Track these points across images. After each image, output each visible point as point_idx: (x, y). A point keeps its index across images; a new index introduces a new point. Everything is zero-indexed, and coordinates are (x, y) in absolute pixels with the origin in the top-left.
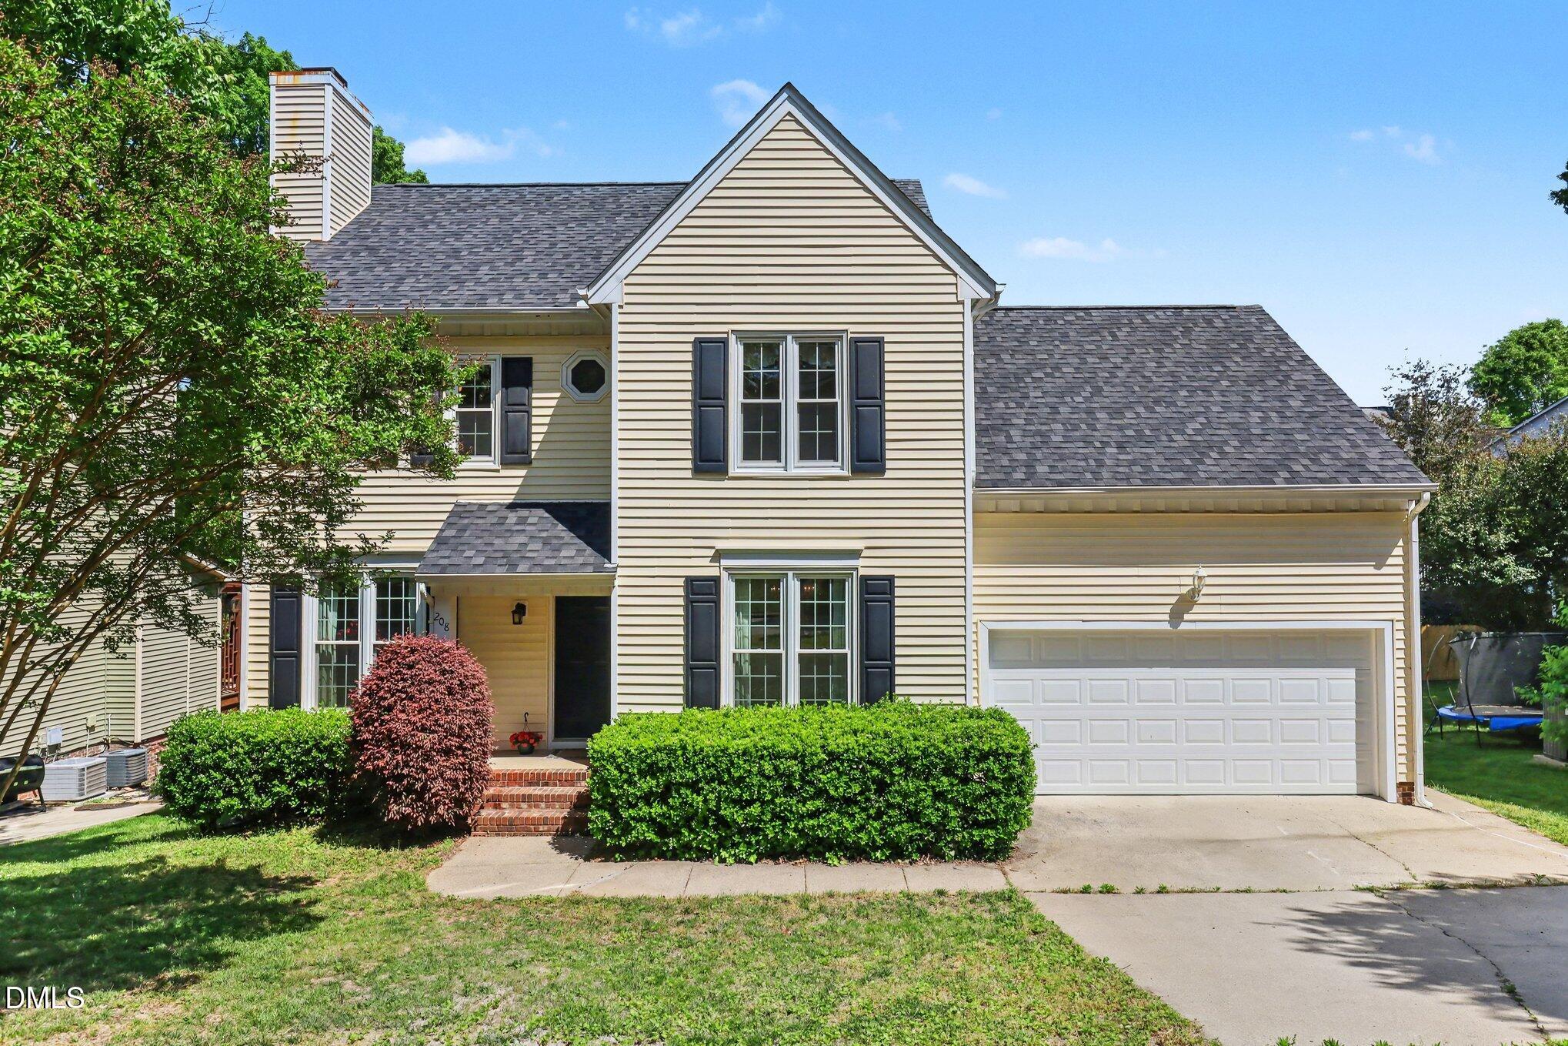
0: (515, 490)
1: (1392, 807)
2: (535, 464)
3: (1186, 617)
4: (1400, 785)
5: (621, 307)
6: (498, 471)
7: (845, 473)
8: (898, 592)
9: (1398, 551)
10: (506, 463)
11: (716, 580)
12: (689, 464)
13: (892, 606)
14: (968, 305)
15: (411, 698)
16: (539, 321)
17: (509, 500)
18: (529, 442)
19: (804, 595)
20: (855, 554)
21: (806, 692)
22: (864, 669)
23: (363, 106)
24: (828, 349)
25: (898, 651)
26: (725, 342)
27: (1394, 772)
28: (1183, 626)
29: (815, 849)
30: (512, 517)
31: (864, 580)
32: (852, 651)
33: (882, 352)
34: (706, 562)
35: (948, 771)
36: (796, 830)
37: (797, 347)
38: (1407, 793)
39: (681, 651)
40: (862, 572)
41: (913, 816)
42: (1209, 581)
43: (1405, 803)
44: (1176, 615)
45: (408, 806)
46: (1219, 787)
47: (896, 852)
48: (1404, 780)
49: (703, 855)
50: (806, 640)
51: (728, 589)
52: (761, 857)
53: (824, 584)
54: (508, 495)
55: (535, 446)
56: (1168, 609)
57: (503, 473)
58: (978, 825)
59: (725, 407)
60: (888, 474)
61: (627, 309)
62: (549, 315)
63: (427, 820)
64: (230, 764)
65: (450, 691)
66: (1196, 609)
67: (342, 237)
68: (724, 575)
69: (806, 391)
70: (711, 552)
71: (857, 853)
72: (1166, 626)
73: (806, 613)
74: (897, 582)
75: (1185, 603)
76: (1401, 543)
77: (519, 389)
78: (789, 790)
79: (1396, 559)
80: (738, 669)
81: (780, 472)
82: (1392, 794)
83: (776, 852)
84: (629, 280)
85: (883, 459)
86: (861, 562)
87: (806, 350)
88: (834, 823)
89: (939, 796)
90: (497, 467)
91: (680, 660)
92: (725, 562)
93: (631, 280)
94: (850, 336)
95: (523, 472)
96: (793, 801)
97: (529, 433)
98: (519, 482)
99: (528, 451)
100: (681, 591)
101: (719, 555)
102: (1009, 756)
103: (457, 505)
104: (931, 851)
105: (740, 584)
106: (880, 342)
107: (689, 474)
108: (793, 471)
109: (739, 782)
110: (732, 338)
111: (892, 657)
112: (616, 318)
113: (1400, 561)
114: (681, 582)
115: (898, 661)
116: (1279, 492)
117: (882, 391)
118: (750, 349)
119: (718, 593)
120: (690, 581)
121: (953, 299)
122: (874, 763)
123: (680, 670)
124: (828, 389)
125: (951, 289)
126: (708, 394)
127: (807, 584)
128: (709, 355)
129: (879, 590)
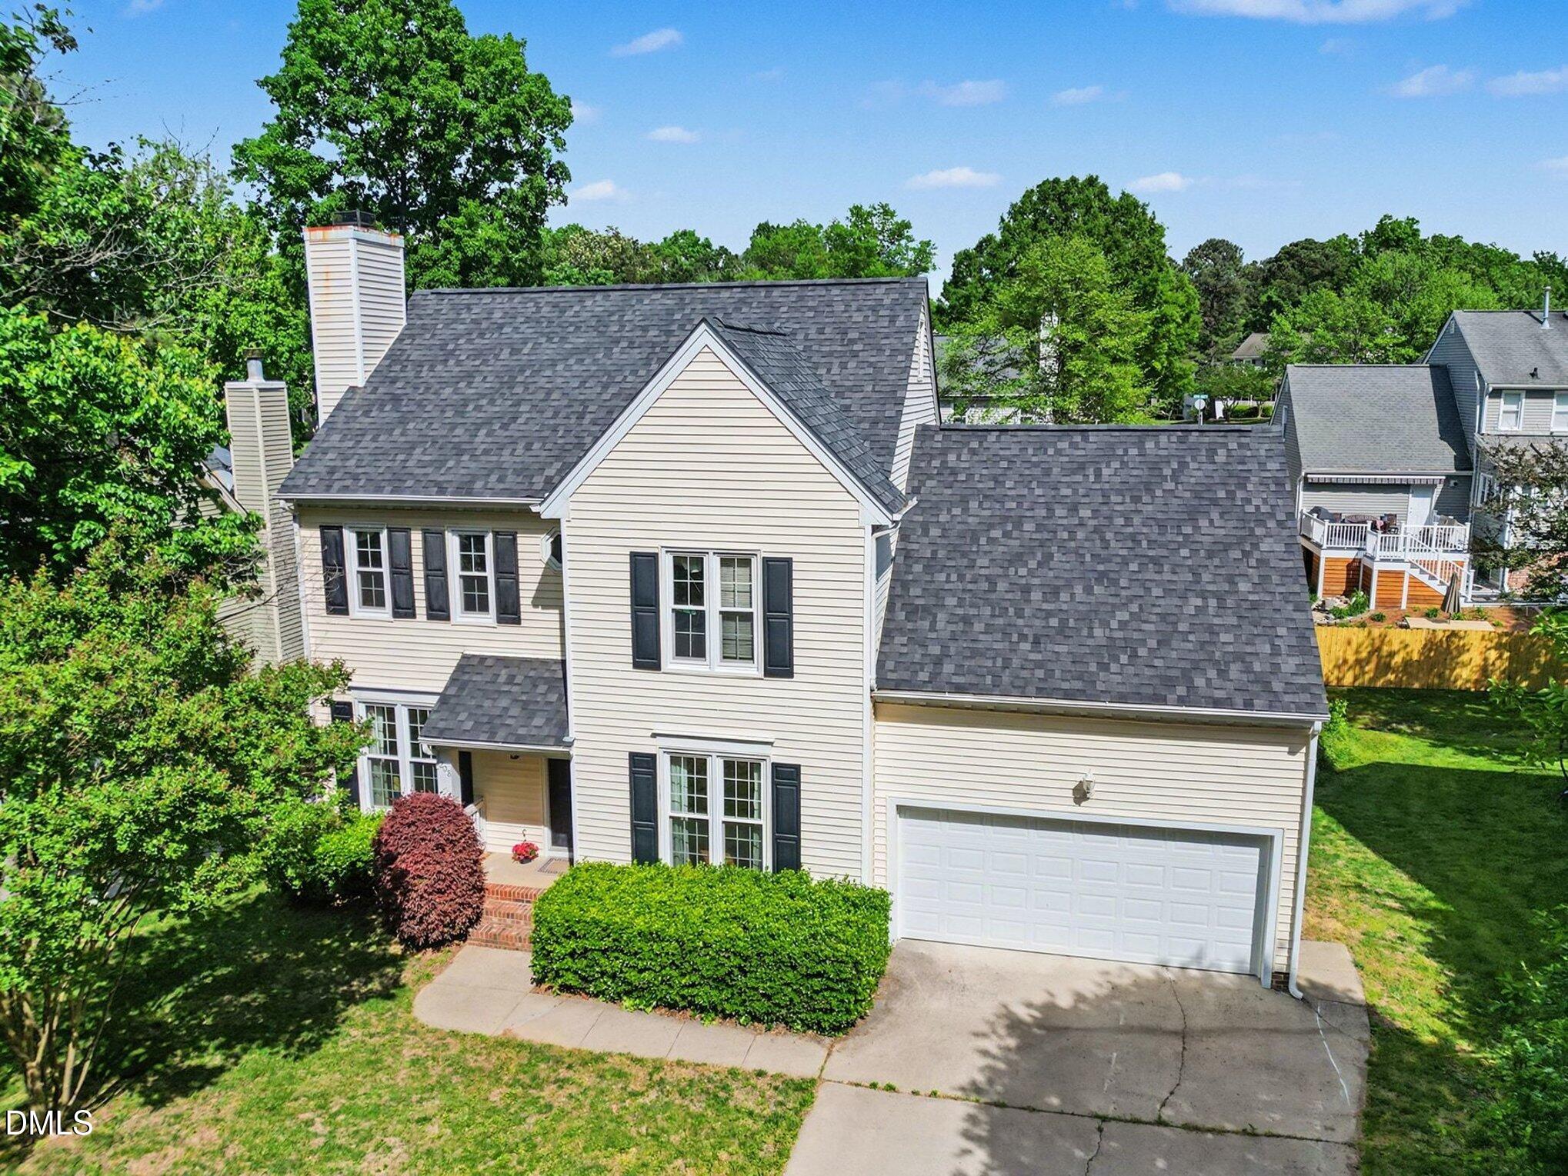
0: (509, 645)
2: (524, 624)
3: (1079, 810)
4: (1276, 974)
5: (568, 521)
6: (495, 627)
7: (761, 674)
8: (803, 778)
10: (501, 622)
11: (653, 756)
12: (630, 659)
13: (799, 789)
14: (869, 530)
17: (505, 653)
18: (518, 605)
19: (729, 773)
20: (769, 743)
22: (776, 839)
24: (745, 564)
25: (805, 829)
26: (656, 556)
27: (1271, 962)
28: (1076, 818)
31: (775, 765)
32: (766, 822)
33: (790, 570)
34: (645, 741)
36: (678, 995)
37: (718, 562)
38: (1281, 981)
39: (627, 811)
40: (774, 759)
43: (1279, 989)
48: (1282, 970)
50: (729, 809)
51: (664, 769)
53: (742, 766)
54: (504, 649)
55: (523, 609)
57: (499, 629)
59: (657, 613)
60: (797, 678)
61: (574, 523)
65: (439, 846)
66: (1088, 803)
68: (660, 754)
69: (726, 600)
70: (649, 733)
73: (729, 789)
74: (803, 770)
81: (705, 670)
82: (1266, 981)
85: (791, 663)
86: (773, 750)
87: (725, 565)
90: (494, 624)
91: (627, 819)
92: (660, 742)
93: (575, 498)
94: (763, 554)
95: (514, 630)
97: (519, 596)
98: (512, 638)
99: (518, 612)
100: (626, 762)
101: (658, 736)
103: (463, 656)
105: (674, 760)
106: (789, 561)
107: (630, 667)
108: (716, 670)
110: (661, 553)
111: (799, 831)
112: (565, 530)
114: (626, 756)
115: (804, 835)
117: (791, 605)
118: (678, 562)
119: (654, 767)
120: (633, 756)
121: (855, 524)
123: (628, 826)
124: (746, 601)
125: (854, 515)
126: (643, 599)
127: (729, 766)
128: (643, 566)
129: (787, 777)
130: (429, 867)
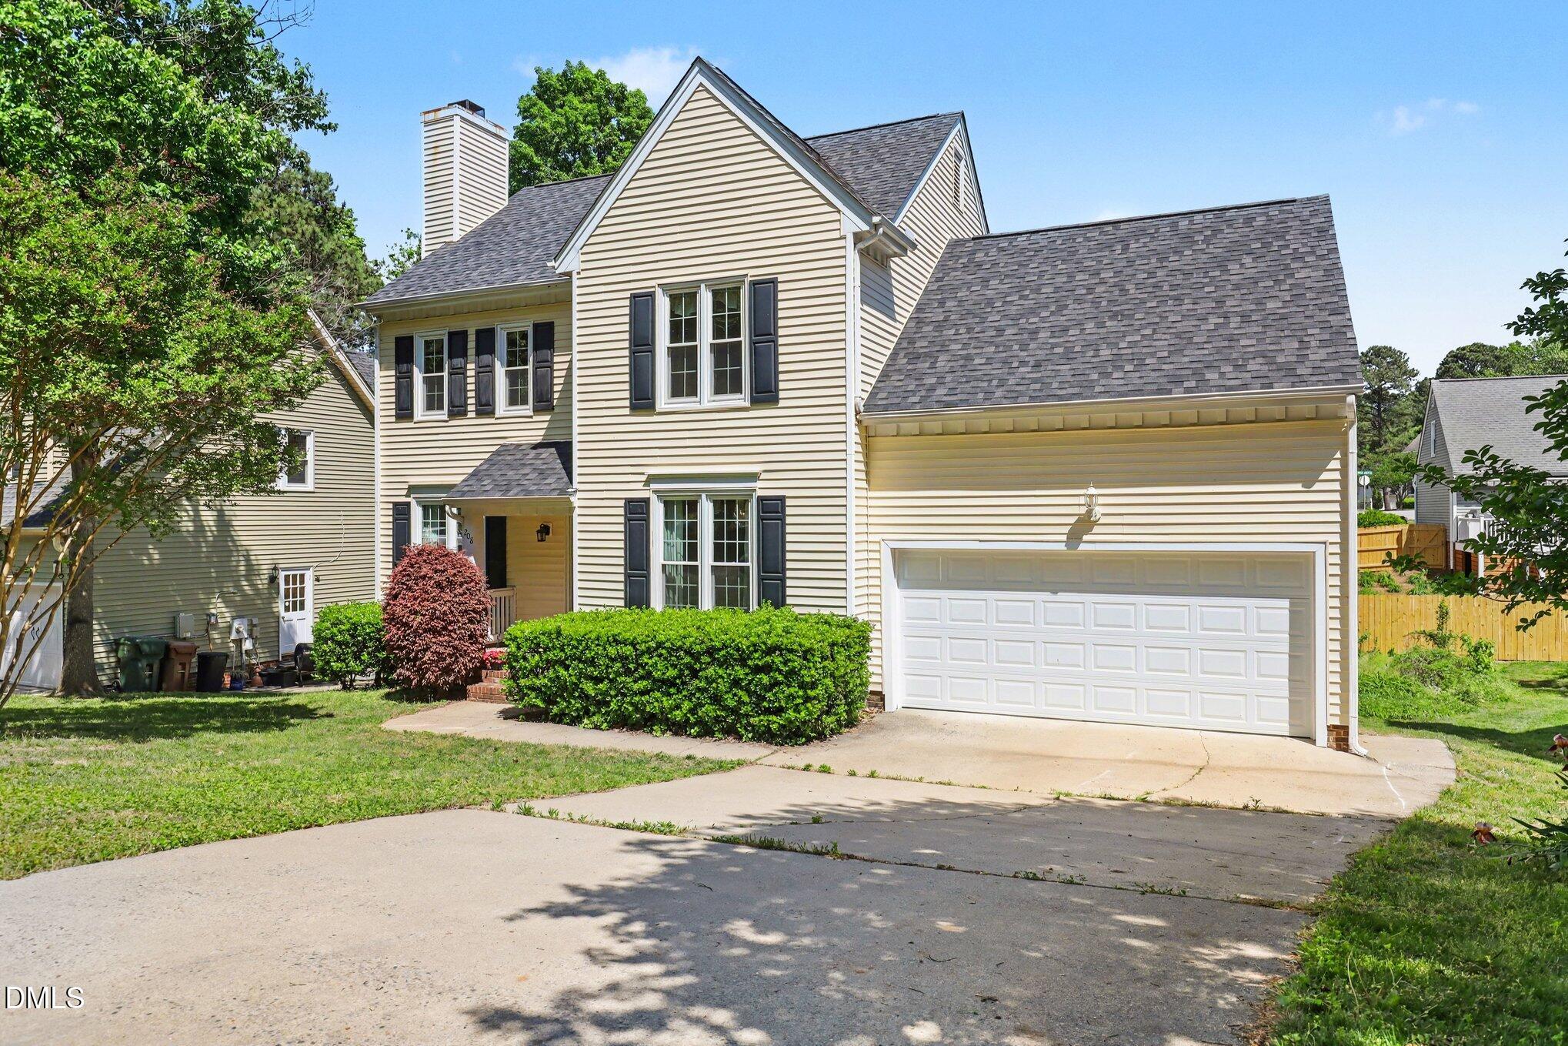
0: (542, 432)
1: (1322, 752)
2: (556, 410)
3: (1085, 538)
4: (1332, 729)
5: (579, 273)
6: (531, 417)
7: (747, 404)
8: (788, 511)
9: (1335, 464)
10: (537, 410)
11: (647, 501)
12: (627, 403)
13: (784, 525)
14: (850, 239)
15: (409, 589)
16: (557, 290)
17: (539, 440)
18: (552, 392)
19: (718, 515)
20: (753, 477)
21: (719, 600)
22: (761, 579)
23: (496, 126)
24: (735, 292)
25: (789, 565)
26: (652, 295)
27: (1325, 714)
28: (1082, 547)
29: (645, 722)
30: (533, 453)
31: (761, 499)
32: (752, 564)
33: (776, 291)
34: (640, 486)
35: (743, 662)
36: (632, 704)
37: (710, 295)
38: (1340, 738)
39: (622, 561)
40: (760, 493)
41: (716, 699)
42: (1101, 500)
43: (1339, 748)
44: (1075, 536)
45: (408, 669)
46: (1131, 717)
47: (706, 731)
48: (1337, 723)
49: (575, 721)
50: (718, 554)
51: (657, 511)
52: (611, 727)
53: (731, 504)
54: (537, 437)
55: (556, 395)
56: (1066, 530)
57: (535, 418)
58: (768, 711)
59: (652, 352)
60: (782, 403)
61: (583, 274)
62: (556, 285)
63: (420, 681)
64: (339, 638)
65: (439, 585)
66: (1096, 530)
67: (464, 239)
68: (654, 499)
69: (718, 332)
70: (644, 478)
71: (678, 729)
72: (1062, 547)
73: (718, 532)
74: (788, 502)
75: (1084, 524)
76: (1338, 455)
77: (544, 351)
78: (628, 672)
79: (1331, 474)
80: (669, 580)
81: (697, 406)
82: (1322, 736)
83: (621, 722)
84: (584, 250)
85: (777, 390)
86: (759, 484)
87: (717, 295)
88: (658, 701)
89: (736, 683)
90: (531, 414)
91: (621, 570)
92: (654, 486)
93: (586, 249)
94: (750, 279)
95: (548, 418)
96: (629, 680)
97: (552, 385)
98: (545, 425)
99: (551, 400)
100: (621, 511)
101: (652, 479)
102: (791, 651)
103: (502, 446)
104: (731, 732)
105: (668, 505)
106: (774, 282)
107: (627, 411)
108: (706, 405)
109: (592, 662)
110: (659, 292)
111: (784, 570)
112: (576, 283)
113: (1337, 475)
114: (622, 503)
115: (789, 574)
116: (1179, 403)
117: (776, 327)
118: (675, 300)
119: (648, 513)
120: (628, 502)
121: (836, 235)
122: (688, 652)
123: (622, 578)
124: (735, 331)
125: (836, 225)
126: (641, 342)
127: (718, 505)
128: (641, 306)
129: (773, 509)
130: (426, 603)
